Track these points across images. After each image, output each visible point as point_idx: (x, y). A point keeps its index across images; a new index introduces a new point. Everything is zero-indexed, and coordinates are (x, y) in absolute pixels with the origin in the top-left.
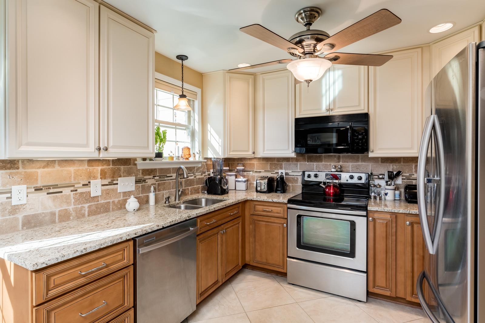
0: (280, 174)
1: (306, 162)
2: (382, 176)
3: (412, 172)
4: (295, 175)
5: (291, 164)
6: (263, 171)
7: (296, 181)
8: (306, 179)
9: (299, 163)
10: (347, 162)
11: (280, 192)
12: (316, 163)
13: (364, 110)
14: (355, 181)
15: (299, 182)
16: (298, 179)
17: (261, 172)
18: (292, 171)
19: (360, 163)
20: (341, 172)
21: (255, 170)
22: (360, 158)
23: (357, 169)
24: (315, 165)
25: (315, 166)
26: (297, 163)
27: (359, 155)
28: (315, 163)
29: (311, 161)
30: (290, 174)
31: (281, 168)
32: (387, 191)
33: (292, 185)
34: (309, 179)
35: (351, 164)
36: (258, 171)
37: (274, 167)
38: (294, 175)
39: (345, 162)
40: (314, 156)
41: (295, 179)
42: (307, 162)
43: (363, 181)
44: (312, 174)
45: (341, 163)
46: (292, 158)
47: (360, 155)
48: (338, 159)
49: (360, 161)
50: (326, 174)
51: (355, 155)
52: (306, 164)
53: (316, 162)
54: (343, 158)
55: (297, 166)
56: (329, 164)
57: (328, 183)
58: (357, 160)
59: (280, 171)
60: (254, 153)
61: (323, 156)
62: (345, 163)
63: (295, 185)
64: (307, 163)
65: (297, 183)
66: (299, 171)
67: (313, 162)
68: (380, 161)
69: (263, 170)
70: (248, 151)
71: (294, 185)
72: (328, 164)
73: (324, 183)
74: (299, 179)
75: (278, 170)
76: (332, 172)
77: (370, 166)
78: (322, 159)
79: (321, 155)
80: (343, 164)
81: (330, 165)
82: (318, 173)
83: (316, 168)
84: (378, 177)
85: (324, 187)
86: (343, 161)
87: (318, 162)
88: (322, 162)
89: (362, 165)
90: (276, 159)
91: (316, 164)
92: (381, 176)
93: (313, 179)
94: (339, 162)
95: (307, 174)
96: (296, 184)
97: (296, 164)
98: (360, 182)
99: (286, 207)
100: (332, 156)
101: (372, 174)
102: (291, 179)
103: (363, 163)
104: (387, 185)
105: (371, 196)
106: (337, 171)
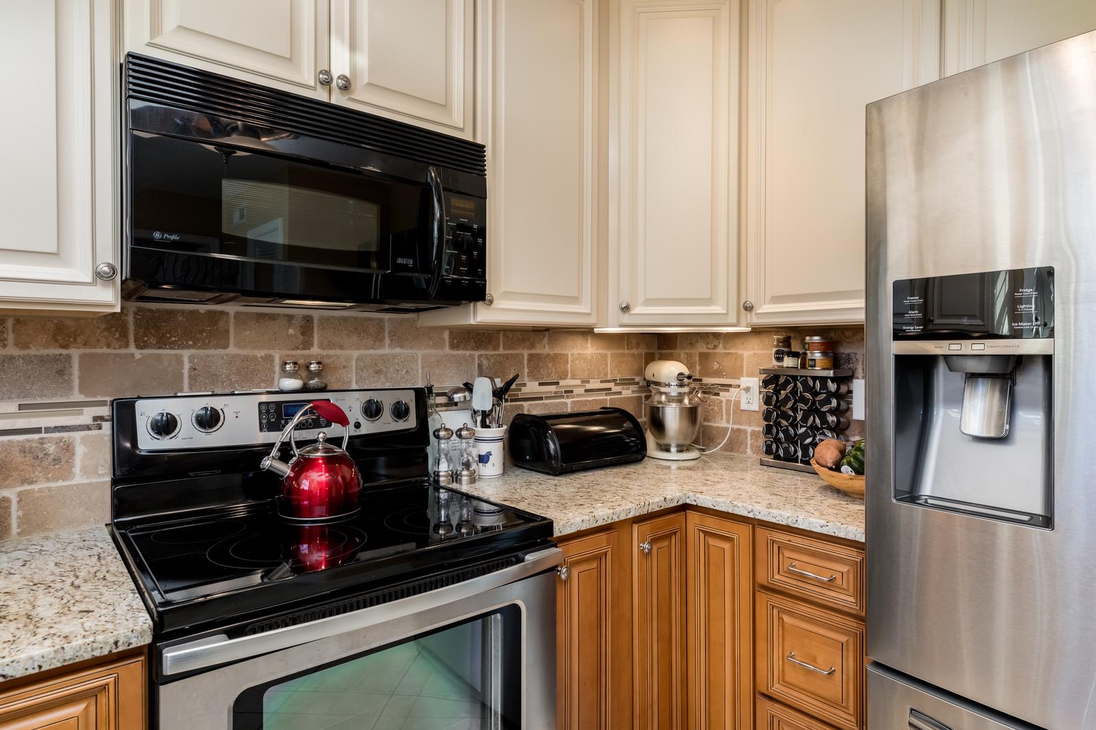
1: (127, 345)
2: (465, 397)
4: (48, 430)
5: (12, 358)
7: (62, 460)
8: (147, 442)
9: (75, 353)
10: (342, 347)
12: (193, 351)
14: (386, 424)
15: (77, 469)
16: (68, 448)
18: (21, 407)
19: (386, 351)
20: (323, 389)
22: (387, 330)
23: (376, 372)
24: (186, 360)
25: (187, 366)
26: (64, 352)
27: (381, 320)
28: (186, 354)
29: (162, 343)
32: (483, 448)
33: (19, 494)
34: (166, 443)
35: (355, 354)
38: (37, 430)
39: (331, 345)
40: (183, 312)
41: (51, 449)
42: (138, 347)
43: (411, 423)
44: (185, 409)
45: (315, 350)
46: (18, 320)
47: (386, 316)
48: (303, 334)
49: (387, 341)
50: (260, 404)
51: (370, 319)
52: (132, 355)
53: (189, 347)
54: (322, 328)
55: (61, 373)
56: (260, 353)
57: (300, 444)
58: (376, 336)
61: (232, 313)
62: (331, 352)
63: (49, 489)
64: (138, 354)
65: (68, 474)
66: (77, 397)
67: (172, 346)
68: (447, 344)
71: (41, 490)
72: (255, 357)
73: (285, 453)
76: (282, 392)
77: (420, 361)
78: (227, 332)
79: (222, 313)
80: (325, 353)
81: (269, 359)
82: (216, 403)
83: (193, 379)
84: (451, 399)
85: (286, 469)
86: (325, 343)
87: (205, 346)
88: (225, 347)
89: (394, 356)
91: (191, 359)
92: (457, 397)
93: (188, 437)
94: (307, 345)
95: (147, 411)
96: (56, 479)
97: (56, 359)
98: (401, 425)
99: (134, 672)
100: (273, 317)
101: (430, 389)
102: (18, 458)
103: (398, 350)
104: (484, 425)
105: (437, 474)
106: (305, 389)
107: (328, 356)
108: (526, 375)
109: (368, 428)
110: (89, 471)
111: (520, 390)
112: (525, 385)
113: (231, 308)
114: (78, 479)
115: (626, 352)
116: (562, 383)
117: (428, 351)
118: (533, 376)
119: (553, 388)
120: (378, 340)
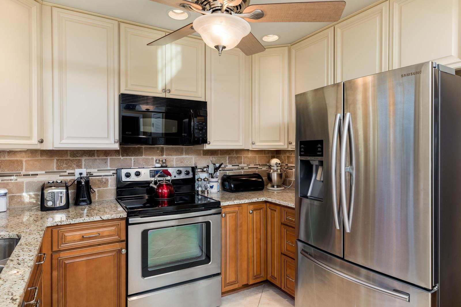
0: (77, 176)
1: (119, 156)
2: (207, 169)
4: (103, 176)
5: (96, 159)
6: (44, 172)
7: (106, 183)
8: (124, 179)
9: (109, 158)
10: (172, 156)
11: (84, 204)
12: (134, 157)
13: (201, 98)
14: (183, 176)
15: (109, 185)
16: (107, 180)
17: (37, 175)
18: (98, 170)
19: (184, 156)
20: (166, 167)
21: (23, 172)
22: (184, 151)
23: (181, 162)
24: (133, 159)
25: (133, 161)
26: (106, 158)
27: (183, 148)
28: (133, 158)
29: (127, 155)
30: (94, 174)
31: (80, 167)
32: (211, 184)
33: (98, 190)
34: (128, 179)
35: (175, 157)
36: (31, 173)
37: (65, 166)
38: (101, 176)
39: (168, 155)
40: (132, 147)
41: (104, 180)
42: (122, 156)
43: (191, 176)
44: (133, 172)
45: (164, 157)
46: (97, 151)
47: (184, 147)
48: (161, 152)
49: (184, 153)
50: (150, 170)
51: (179, 148)
52: (121, 158)
53: (133, 156)
54: (166, 150)
55: (106, 162)
56: (150, 157)
57: (159, 181)
58: (181, 152)
59: (77, 171)
60: (42, 142)
61: (143, 147)
62: (169, 157)
63: (104, 189)
64: (122, 158)
65: (107, 186)
66: (109, 168)
67: (130, 156)
68: (202, 154)
69: (42, 170)
70: (29, 138)
71: (102, 190)
72: (149, 158)
73: (156, 183)
74: (110, 181)
75: (74, 169)
76: (156, 167)
77: (194, 159)
78: (142, 152)
79: (141, 147)
80: (167, 157)
81: (153, 159)
82: (140, 170)
83: (134, 164)
84: (203, 170)
85: (155, 187)
86: (167, 154)
87: (137, 156)
88: (142, 156)
89: (186, 158)
90: (69, 153)
91: (134, 159)
92: (205, 169)
93: (133, 178)
94: (162, 155)
95: (124, 172)
96: (105, 187)
97: (105, 159)
98: (187, 177)
99: (123, 222)
100: (154, 148)
101: (196, 167)
102: (98, 182)
103: (187, 156)
104: (212, 177)
105: (198, 191)
106: (162, 167)
107: (168, 158)
108: (227, 163)
109: (178, 177)
110: (112, 186)
111: (226, 167)
112: (227, 166)
113: (143, 146)
114: (109, 188)
115: (264, 155)
116: (240, 165)
117: (196, 156)
118: (230, 163)
119: (237, 167)
120: (181, 153)
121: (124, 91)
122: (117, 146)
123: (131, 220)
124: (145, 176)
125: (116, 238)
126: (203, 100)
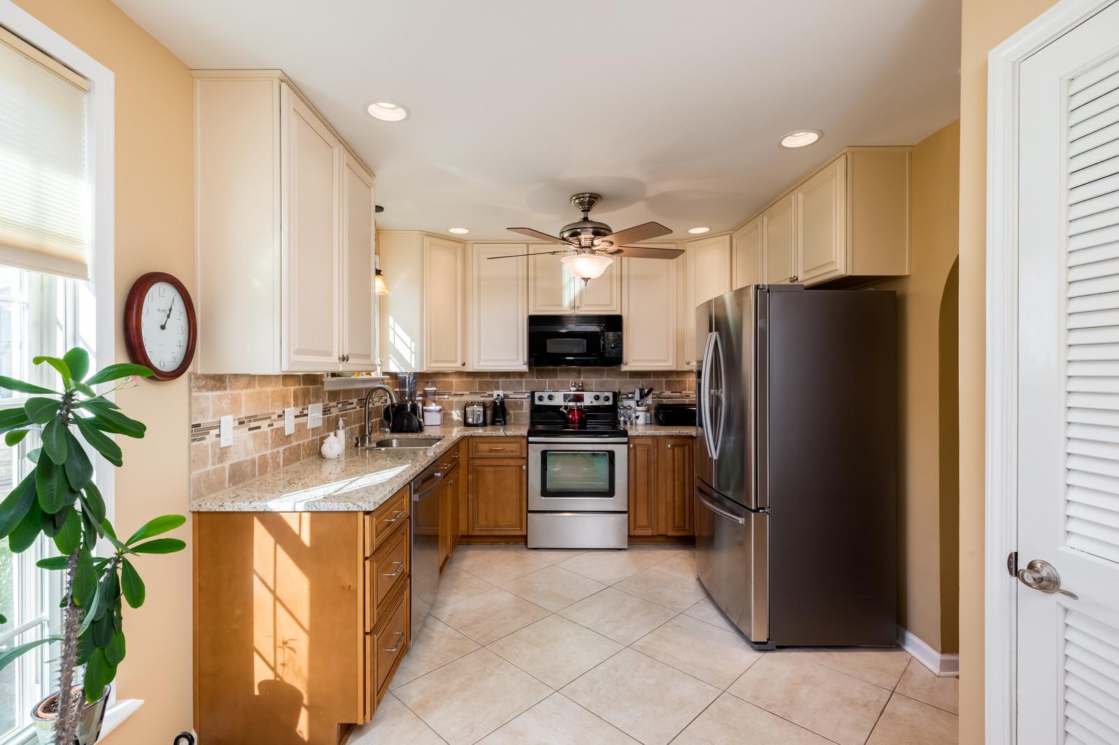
0: (495, 397)
1: (533, 378)
2: (632, 395)
3: (662, 389)
4: (518, 398)
5: (512, 381)
6: (468, 393)
7: (520, 406)
8: (537, 402)
9: (524, 380)
10: (590, 378)
11: (499, 424)
12: (549, 380)
13: (616, 311)
14: (601, 403)
15: (524, 408)
16: (522, 403)
17: (463, 395)
18: (514, 393)
19: (605, 379)
20: (583, 391)
21: (453, 392)
22: (605, 372)
23: (602, 386)
25: (548, 383)
26: (522, 380)
27: (604, 369)
28: (547, 380)
29: (542, 377)
30: (510, 396)
31: (497, 389)
32: (638, 414)
33: (513, 413)
34: (541, 403)
35: (594, 380)
36: (459, 393)
37: (485, 387)
38: (516, 398)
39: (586, 377)
40: (546, 369)
41: (519, 403)
42: (537, 378)
43: (610, 403)
44: (545, 395)
45: (582, 379)
46: (514, 372)
48: (579, 374)
49: (605, 376)
50: (564, 394)
51: (600, 369)
52: (535, 380)
53: (548, 378)
54: (584, 372)
55: (522, 385)
56: (566, 380)
57: (570, 406)
58: (601, 373)
59: (495, 393)
60: (464, 365)
62: (587, 380)
63: (519, 412)
64: (537, 380)
65: (522, 410)
66: (524, 391)
67: (544, 378)
68: (628, 376)
69: (467, 391)
70: (455, 361)
71: (516, 412)
72: (564, 381)
73: (566, 407)
74: (525, 404)
75: (492, 391)
76: (571, 391)
77: (617, 383)
78: (557, 374)
79: (556, 369)
80: (585, 380)
81: (568, 382)
82: (553, 393)
83: (549, 387)
84: (627, 396)
85: (565, 412)
87: (552, 378)
88: (557, 378)
90: (488, 374)
92: (630, 396)
93: (546, 402)
94: (579, 378)
95: (537, 395)
96: (520, 410)
97: (520, 381)
98: (607, 403)
99: (524, 441)
100: (570, 369)
101: (619, 392)
102: (513, 404)
103: (609, 379)
104: (638, 405)
105: (619, 421)
106: (577, 390)
108: (664, 388)
109: (595, 403)
110: (526, 409)
111: (659, 394)
112: (661, 392)
113: (558, 368)
114: (524, 411)
116: (683, 392)
117: (620, 380)
118: (667, 389)
119: (679, 394)
120: (602, 376)
121: (532, 313)
122: (525, 368)
123: (531, 439)
124: (559, 400)
125: (517, 454)
126: (618, 313)
